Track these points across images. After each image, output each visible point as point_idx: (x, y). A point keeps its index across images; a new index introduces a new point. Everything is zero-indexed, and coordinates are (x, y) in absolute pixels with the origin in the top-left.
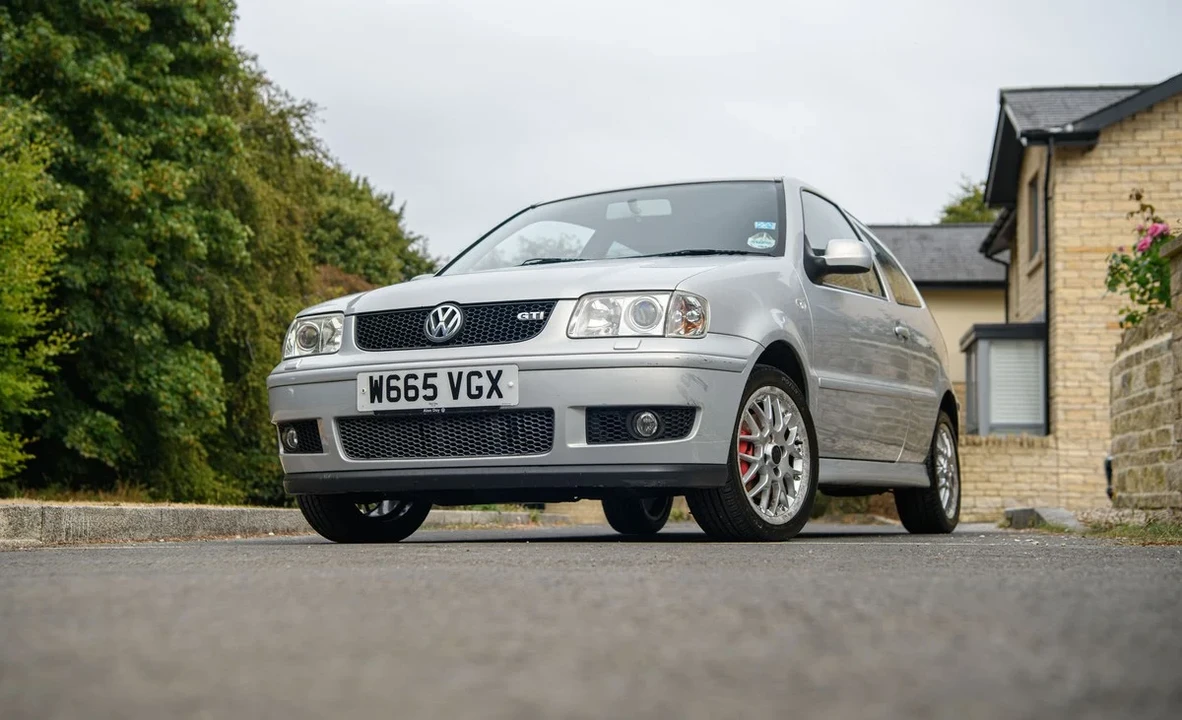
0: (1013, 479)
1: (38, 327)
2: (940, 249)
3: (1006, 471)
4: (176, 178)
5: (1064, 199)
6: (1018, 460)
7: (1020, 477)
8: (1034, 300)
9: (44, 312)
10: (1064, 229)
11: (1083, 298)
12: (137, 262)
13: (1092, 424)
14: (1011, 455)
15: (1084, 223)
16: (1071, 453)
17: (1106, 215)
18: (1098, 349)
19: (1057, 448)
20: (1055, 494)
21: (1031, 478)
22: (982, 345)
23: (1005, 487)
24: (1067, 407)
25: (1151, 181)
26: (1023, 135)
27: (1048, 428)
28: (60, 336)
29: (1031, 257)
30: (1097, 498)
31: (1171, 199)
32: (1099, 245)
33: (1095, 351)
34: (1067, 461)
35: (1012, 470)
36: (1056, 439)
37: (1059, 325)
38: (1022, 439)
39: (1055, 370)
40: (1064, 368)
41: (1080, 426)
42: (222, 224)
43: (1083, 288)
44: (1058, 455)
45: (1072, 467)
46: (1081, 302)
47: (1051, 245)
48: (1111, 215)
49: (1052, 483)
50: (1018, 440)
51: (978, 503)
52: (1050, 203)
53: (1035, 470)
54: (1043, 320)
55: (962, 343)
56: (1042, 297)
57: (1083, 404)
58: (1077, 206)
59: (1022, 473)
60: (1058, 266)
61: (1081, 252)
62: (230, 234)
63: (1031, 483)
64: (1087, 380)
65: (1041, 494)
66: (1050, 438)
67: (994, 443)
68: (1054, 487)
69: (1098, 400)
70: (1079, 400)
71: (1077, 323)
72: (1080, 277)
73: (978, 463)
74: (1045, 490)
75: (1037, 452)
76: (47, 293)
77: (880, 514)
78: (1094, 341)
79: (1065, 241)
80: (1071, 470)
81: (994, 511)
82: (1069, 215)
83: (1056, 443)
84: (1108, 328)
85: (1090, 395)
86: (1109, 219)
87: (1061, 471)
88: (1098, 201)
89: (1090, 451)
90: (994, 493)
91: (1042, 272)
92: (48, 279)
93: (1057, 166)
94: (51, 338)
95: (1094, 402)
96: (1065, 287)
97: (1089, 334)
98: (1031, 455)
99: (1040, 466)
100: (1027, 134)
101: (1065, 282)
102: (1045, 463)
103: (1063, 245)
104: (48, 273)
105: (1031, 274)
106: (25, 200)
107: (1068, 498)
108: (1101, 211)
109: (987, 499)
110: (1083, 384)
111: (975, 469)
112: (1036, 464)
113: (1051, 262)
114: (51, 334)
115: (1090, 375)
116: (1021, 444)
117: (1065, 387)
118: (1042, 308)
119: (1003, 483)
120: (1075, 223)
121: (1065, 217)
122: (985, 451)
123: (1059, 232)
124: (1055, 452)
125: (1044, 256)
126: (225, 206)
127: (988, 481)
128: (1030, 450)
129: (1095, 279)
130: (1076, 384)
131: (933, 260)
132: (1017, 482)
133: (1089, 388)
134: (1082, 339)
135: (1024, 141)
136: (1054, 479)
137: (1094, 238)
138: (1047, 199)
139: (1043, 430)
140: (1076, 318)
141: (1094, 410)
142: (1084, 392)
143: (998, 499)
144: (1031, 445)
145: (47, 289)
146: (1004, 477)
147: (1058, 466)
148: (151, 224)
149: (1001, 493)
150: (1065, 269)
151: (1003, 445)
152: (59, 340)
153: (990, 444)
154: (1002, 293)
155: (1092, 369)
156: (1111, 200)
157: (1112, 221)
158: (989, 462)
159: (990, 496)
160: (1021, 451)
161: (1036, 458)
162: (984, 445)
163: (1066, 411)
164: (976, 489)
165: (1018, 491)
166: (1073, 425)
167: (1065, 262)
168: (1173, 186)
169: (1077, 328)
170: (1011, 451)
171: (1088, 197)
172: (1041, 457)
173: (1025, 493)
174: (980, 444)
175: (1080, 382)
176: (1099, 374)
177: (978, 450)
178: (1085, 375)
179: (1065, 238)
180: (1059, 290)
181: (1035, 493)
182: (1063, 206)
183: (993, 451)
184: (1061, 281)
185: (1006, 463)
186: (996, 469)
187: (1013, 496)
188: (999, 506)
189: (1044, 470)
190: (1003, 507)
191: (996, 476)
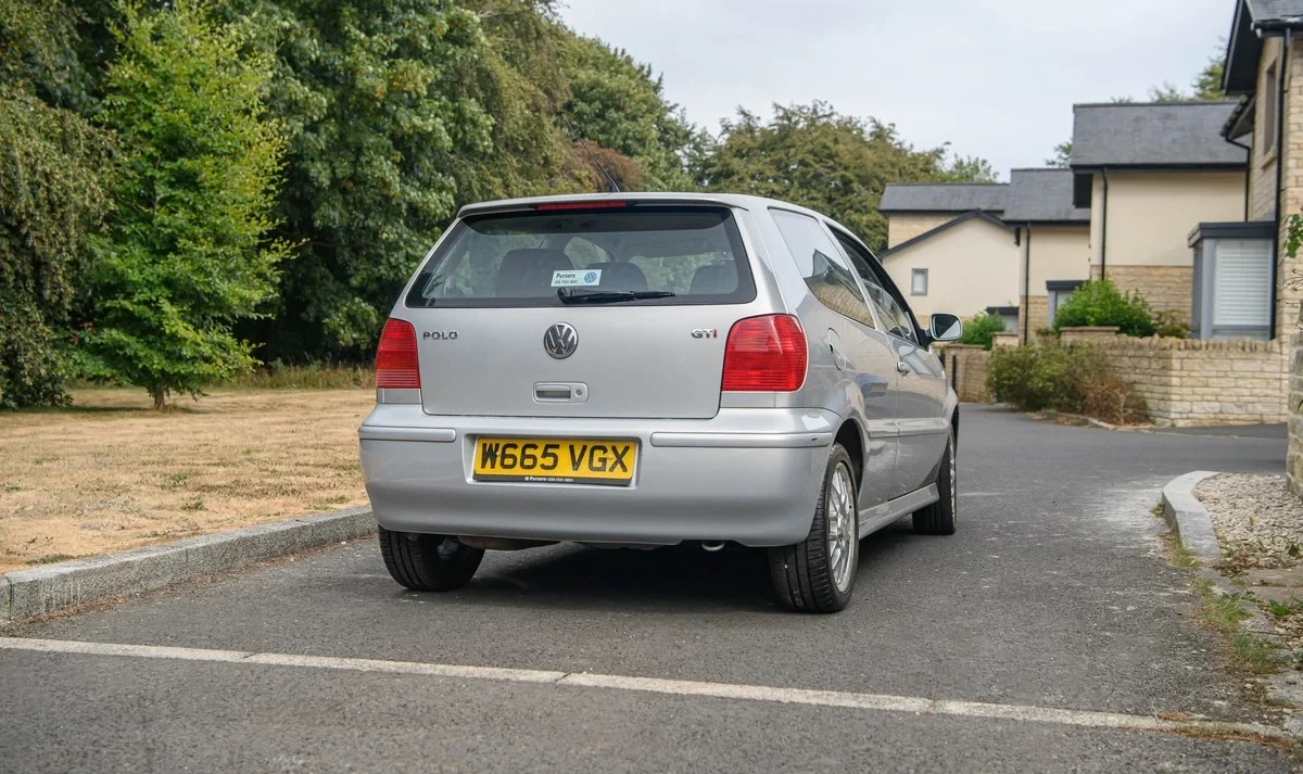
0: (1233, 384)
1: (261, 236)
2: (1182, 129)
3: (1226, 376)
4: (419, 76)
6: (1239, 365)
7: (1241, 382)
8: (1267, 195)
9: (265, 221)
10: (1299, 124)
12: (382, 158)
14: (1231, 359)
19: (1281, 353)
20: (1278, 400)
21: (1253, 383)
22: (1207, 245)
23: (1225, 393)
26: (1256, 26)
27: (1273, 331)
28: (282, 243)
29: (1267, 150)
35: (1230, 374)
36: (1281, 343)
38: (1244, 343)
39: (1283, 272)
42: (469, 115)
44: (1281, 360)
47: (1285, 141)
49: (1274, 389)
50: (1240, 344)
51: (1195, 408)
52: (1286, 95)
53: (1258, 375)
54: (1273, 219)
55: (1190, 239)
56: (1274, 194)
59: (1241, 378)
60: (1290, 163)
62: (474, 123)
63: (1252, 389)
65: (1262, 399)
66: (1275, 343)
67: (1214, 346)
68: (1277, 393)
73: (1197, 367)
74: (1267, 396)
75: (1260, 356)
76: (271, 201)
77: (1094, 417)
79: (1299, 138)
81: (1212, 416)
83: (1281, 348)
87: (1284, 376)
90: (1213, 398)
91: (1274, 168)
92: (273, 187)
93: (1294, 58)
94: (273, 245)
96: (1297, 186)
98: (1252, 359)
99: (1262, 371)
100: (1263, 25)
101: (1297, 181)
102: (1267, 368)
104: (273, 182)
105: (1265, 167)
106: (247, 112)
109: (1205, 403)
111: (1194, 374)
112: (1258, 368)
113: (1284, 159)
114: (273, 241)
116: (1243, 348)
118: (1273, 204)
119: (1222, 388)
122: (1205, 356)
123: (1293, 127)
124: (1278, 356)
125: (1276, 155)
126: (471, 94)
127: (1207, 386)
128: (1250, 356)
131: (1174, 141)
132: (1236, 387)
135: (1259, 32)
136: (1277, 384)
138: (1282, 92)
139: (1268, 332)
143: (1217, 404)
144: (1254, 349)
145: (271, 197)
146: (1223, 382)
147: (1281, 371)
148: (395, 121)
149: (1220, 398)
150: (1298, 167)
151: (1224, 349)
152: (280, 246)
153: (1210, 348)
154: (1244, 174)
158: (1208, 367)
159: (1208, 401)
160: (1244, 357)
161: (1259, 362)
162: (1204, 348)
164: (1194, 393)
165: (1238, 396)
170: (1232, 356)
172: (1264, 361)
173: (1245, 399)
174: (1200, 348)
177: (1197, 354)
179: (1298, 134)
180: (1290, 189)
181: (1256, 399)
182: (1299, 100)
183: (1213, 355)
184: (1293, 179)
185: (1227, 367)
186: (1214, 374)
187: (1234, 402)
188: (1217, 410)
189: (1266, 375)
190: (1221, 412)
191: (1215, 380)
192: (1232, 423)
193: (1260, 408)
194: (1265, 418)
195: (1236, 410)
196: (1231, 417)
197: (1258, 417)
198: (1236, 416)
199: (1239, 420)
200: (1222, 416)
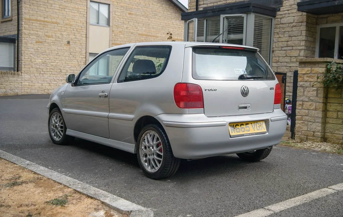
0: (9, 84)
3: (7, 82)
5: (25, 4)
6: (11, 79)
7: (11, 83)
8: (5, 30)
10: (25, 12)
11: (30, 33)
13: (31, 69)
15: (30, 12)
16: (25, 77)
17: (36, 10)
18: (33, 48)
19: (22, 75)
20: (21, 88)
21: (14, 84)
23: (7, 86)
24: (25, 64)
25: (48, 3)
27: (18, 69)
29: (3, 17)
30: (32, 89)
31: (53, 9)
32: (34, 18)
33: (33, 49)
34: (24, 79)
35: (9, 81)
36: (21, 73)
37: (23, 40)
39: (21, 53)
40: (24, 53)
41: (28, 69)
43: (29, 30)
44: (22, 77)
45: (26, 81)
46: (29, 34)
48: (37, 10)
49: (20, 85)
50: (11, 73)
57: (29, 63)
58: (28, 6)
59: (12, 82)
61: (29, 20)
63: (14, 85)
64: (30, 56)
65: (17, 88)
68: (21, 86)
69: (33, 62)
70: (28, 62)
71: (28, 40)
72: (29, 27)
74: (18, 87)
75: (16, 76)
78: (32, 45)
80: (25, 82)
81: (3, 93)
82: (26, 8)
83: (22, 74)
84: (36, 42)
85: (31, 61)
86: (37, 11)
87: (23, 82)
88: (34, 6)
89: (31, 76)
90: (4, 88)
95: (32, 63)
96: (25, 30)
97: (31, 44)
98: (14, 77)
99: (17, 80)
101: (25, 28)
102: (18, 79)
103: (25, 17)
105: (3, 22)
107: (24, 89)
108: (35, 9)
110: (29, 58)
112: (16, 80)
113: (20, 21)
115: (31, 55)
116: (12, 74)
117: (25, 58)
119: (6, 85)
120: (28, 11)
121: (25, 9)
123: (23, 13)
124: (21, 76)
127: (2, 85)
129: (33, 28)
130: (28, 58)
132: (10, 85)
133: (31, 59)
134: (29, 45)
136: (21, 84)
137: (33, 16)
140: (28, 39)
141: (32, 65)
142: (29, 60)
143: (5, 90)
144: (14, 74)
146: (6, 83)
147: (22, 80)
149: (5, 88)
150: (25, 24)
151: (6, 74)
153: (2, 74)
155: (32, 54)
156: (38, 6)
157: (38, 12)
158: (2, 79)
159: (2, 89)
160: (12, 76)
163: (24, 65)
165: (10, 87)
166: (27, 69)
167: (25, 22)
168: (53, 5)
169: (28, 42)
170: (9, 76)
171: (32, 4)
172: (17, 78)
173: (12, 88)
175: (28, 57)
176: (33, 55)
178: (30, 55)
179: (24, 15)
180: (23, 30)
181: (15, 88)
182: (25, 6)
183: (3, 76)
184: (24, 27)
185: (8, 79)
186: (4, 81)
187: (9, 89)
188: (5, 92)
189: (18, 81)
190: (6, 92)
191: (4, 83)
192: (9, 95)
193: (17, 91)
194: (18, 93)
195: (10, 91)
196: (9, 93)
197: (16, 93)
198: (10, 93)
199: (11, 94)
200: (6, 93)
